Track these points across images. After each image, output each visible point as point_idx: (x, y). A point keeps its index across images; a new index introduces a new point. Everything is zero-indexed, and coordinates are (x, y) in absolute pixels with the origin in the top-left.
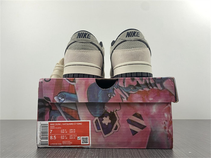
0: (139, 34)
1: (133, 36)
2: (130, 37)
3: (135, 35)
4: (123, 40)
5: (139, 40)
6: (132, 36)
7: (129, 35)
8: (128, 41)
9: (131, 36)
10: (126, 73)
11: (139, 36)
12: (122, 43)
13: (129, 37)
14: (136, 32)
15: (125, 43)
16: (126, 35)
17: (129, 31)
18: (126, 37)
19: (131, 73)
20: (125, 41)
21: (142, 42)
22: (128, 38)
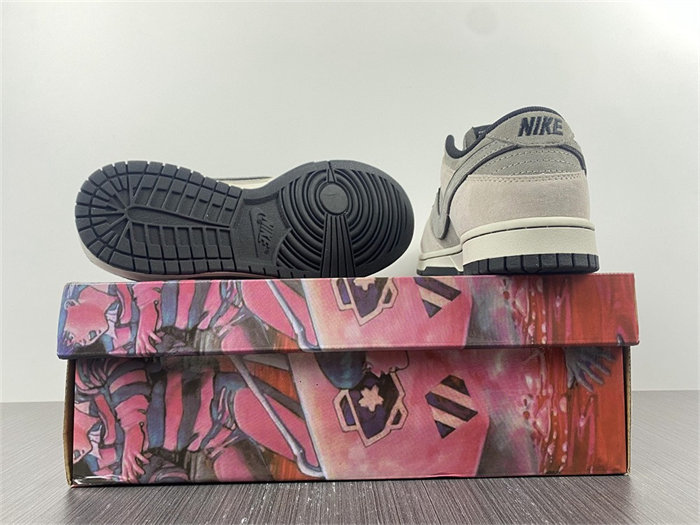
0: (561, 127)
1: (542, 133)
2: (532, 136)
3: (548, 130)
4: (506, 146)
5: (560, 147)
6: (539, 131)
7: (527, 128)
8: (527, 147)
9: (535, 133)
10: (522, 256)
11: (561, 134)
12: (505, 154)
13: (528, 134)
14: (551, 119)
15: (514, 153)
16: (519, 126)
17: (529, 115)
18: (520, 135)
19: (540, 255)
20: (517, 147)
21: (572, 152)
22: (525, 140)
